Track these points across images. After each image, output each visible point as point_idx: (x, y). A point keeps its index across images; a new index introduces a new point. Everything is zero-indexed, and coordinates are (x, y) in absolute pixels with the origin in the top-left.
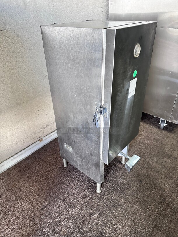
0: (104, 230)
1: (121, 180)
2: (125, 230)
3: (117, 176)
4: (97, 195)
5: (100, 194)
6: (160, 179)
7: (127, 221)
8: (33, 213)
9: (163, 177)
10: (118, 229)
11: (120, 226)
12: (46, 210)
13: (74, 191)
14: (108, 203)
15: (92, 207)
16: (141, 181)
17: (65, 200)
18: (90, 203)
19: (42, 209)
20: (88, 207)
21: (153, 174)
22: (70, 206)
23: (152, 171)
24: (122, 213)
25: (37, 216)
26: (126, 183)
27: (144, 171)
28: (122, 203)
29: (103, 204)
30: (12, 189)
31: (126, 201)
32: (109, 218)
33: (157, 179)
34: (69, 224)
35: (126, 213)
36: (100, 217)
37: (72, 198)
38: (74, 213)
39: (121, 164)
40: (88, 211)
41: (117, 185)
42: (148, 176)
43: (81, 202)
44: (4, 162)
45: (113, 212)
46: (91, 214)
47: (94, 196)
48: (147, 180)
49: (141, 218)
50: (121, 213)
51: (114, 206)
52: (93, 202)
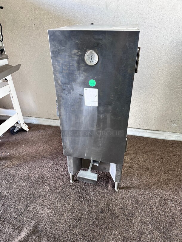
0: (40, 198)
1: (92, 193)
2: (44, 213)
3: (95, 189)
4: (67, 182)
5: (69, 184)
6: (118, 232)
7: (53, 212)
8: (38, 154)
10: (44, 207)
11: (46, 208)
12: (43, 159)
13: (64, 166)
14: (63, 192)
15: (55, 182)
16: (102, 212)
17: (54, 164)
18: (58, 180)
19: (42, 157)
20: (54, 181)
21: (119, 222)
22: (51, 169)
23: (124, 220)
24: (59, 205)
25: (37, 157)
26: (91, 199)
27: (118, 211)
28: (68, 202)
29: (60, 189)
30: (50, 137)
31: (72, 205)
32: (50, 198)
33: (115, 228)
34: (37, 175)
35: (60, 209)
36: (49, 191)
37: (58, 167)
38: (46, 174)
39: (112, 187)
40: (51, 181)
41: (85, 192)
42: (115, 217)
43: (57, 174)
45: (57, 199)
46: (49, 185)
47: (65, 180)
48: (107, 218)
49: (60, 223)
50: (58, 205)
51: (63, 197)
52: (59, 181)
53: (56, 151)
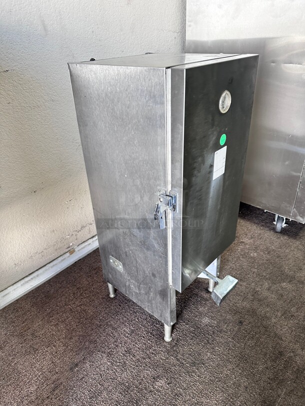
1: (206, 320)
3: (201, 313)
4: (165, 346)
5: (171, 345)
6: (275, 319)
7: (217, 390)
8: (55, 377)
9: (279, 314)
11: (203, 400)
12: (78, 371)
13: (126, 339)
14: (184, 359)
15: (155, 366)
16: (241, 322)
17: (110, 354)
18: (152, 359)
19: (71, 369)
20: (149, 367)
21: (262, 310)
22: (118, 364)
23: (261, 305)
24: (207, 376)
25: (62, 380)
26: (215, 325)
27: (246, 304)
28: (207, 360)
29: (175, 362)
30: (21, 335)
31: (215, 355)
32: (185, 386)
33: (269, 318)
34: (116, 396)
35: (214, 376)
36: (168, 384)
37: (122, 350)
38: (125, 376)
39: (207, 293)
40: (149, 372)
41: (199, 328)
42: (253, 312)
43: (138, 357)
44: (8, 288)
45: (192, 375)
46: (154, 379)
47: (160, 348)
48: (251, 320)
49: (240, 385)
50: (205, 377)
51: (194, 364)
52: (157, 358)
53: (75, 339)
